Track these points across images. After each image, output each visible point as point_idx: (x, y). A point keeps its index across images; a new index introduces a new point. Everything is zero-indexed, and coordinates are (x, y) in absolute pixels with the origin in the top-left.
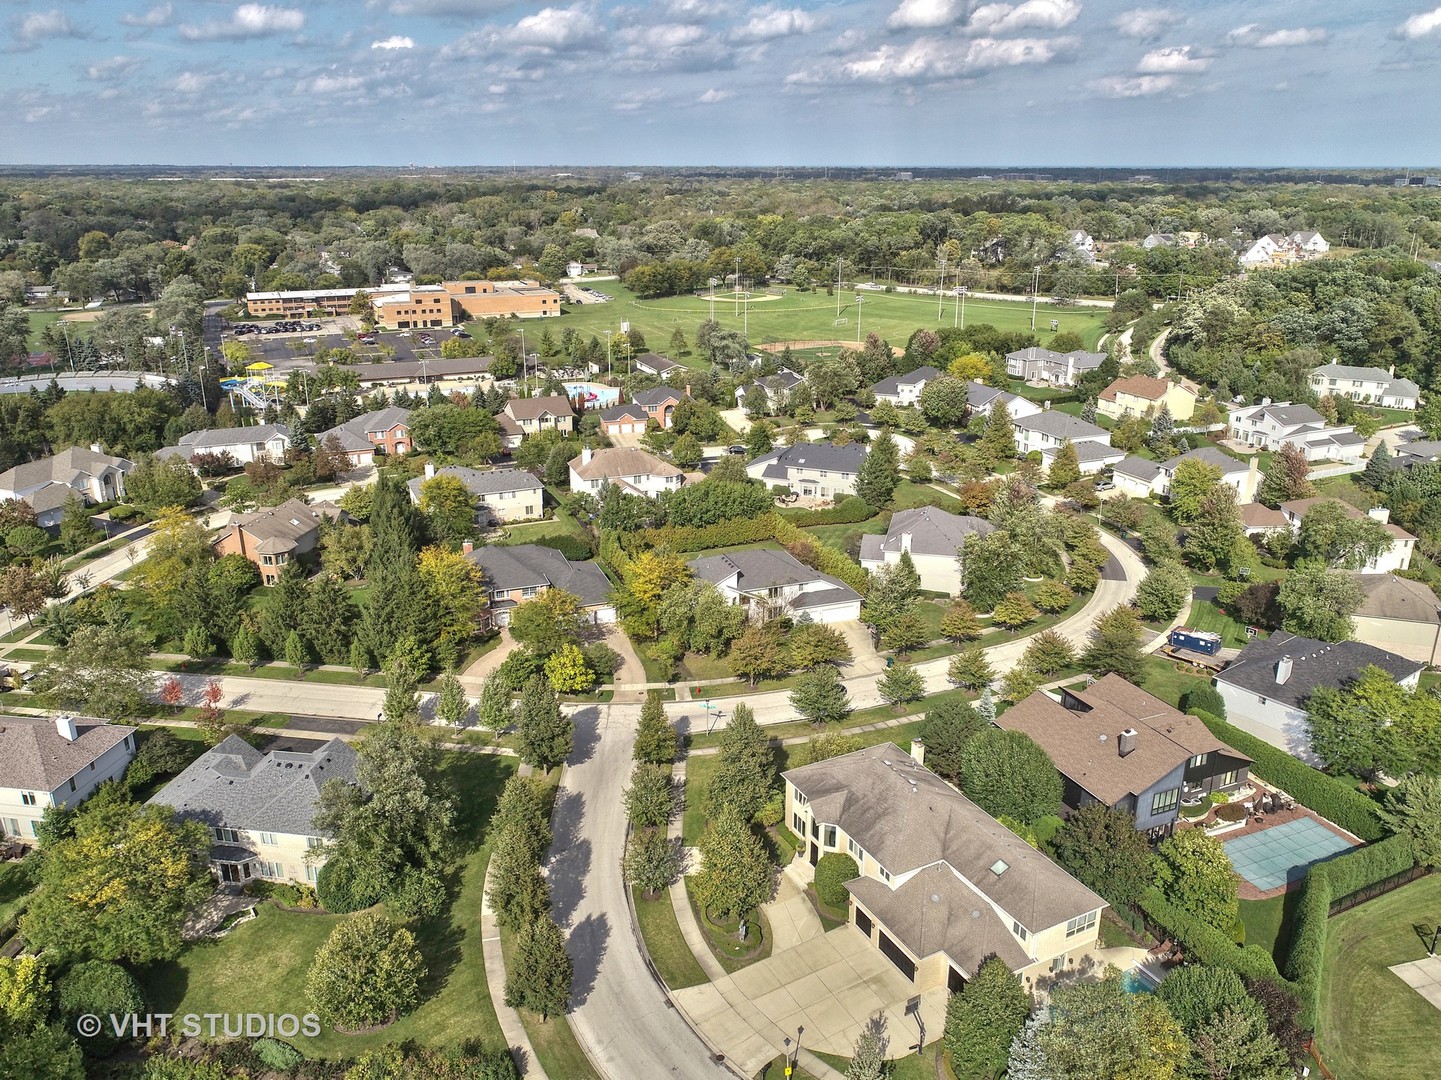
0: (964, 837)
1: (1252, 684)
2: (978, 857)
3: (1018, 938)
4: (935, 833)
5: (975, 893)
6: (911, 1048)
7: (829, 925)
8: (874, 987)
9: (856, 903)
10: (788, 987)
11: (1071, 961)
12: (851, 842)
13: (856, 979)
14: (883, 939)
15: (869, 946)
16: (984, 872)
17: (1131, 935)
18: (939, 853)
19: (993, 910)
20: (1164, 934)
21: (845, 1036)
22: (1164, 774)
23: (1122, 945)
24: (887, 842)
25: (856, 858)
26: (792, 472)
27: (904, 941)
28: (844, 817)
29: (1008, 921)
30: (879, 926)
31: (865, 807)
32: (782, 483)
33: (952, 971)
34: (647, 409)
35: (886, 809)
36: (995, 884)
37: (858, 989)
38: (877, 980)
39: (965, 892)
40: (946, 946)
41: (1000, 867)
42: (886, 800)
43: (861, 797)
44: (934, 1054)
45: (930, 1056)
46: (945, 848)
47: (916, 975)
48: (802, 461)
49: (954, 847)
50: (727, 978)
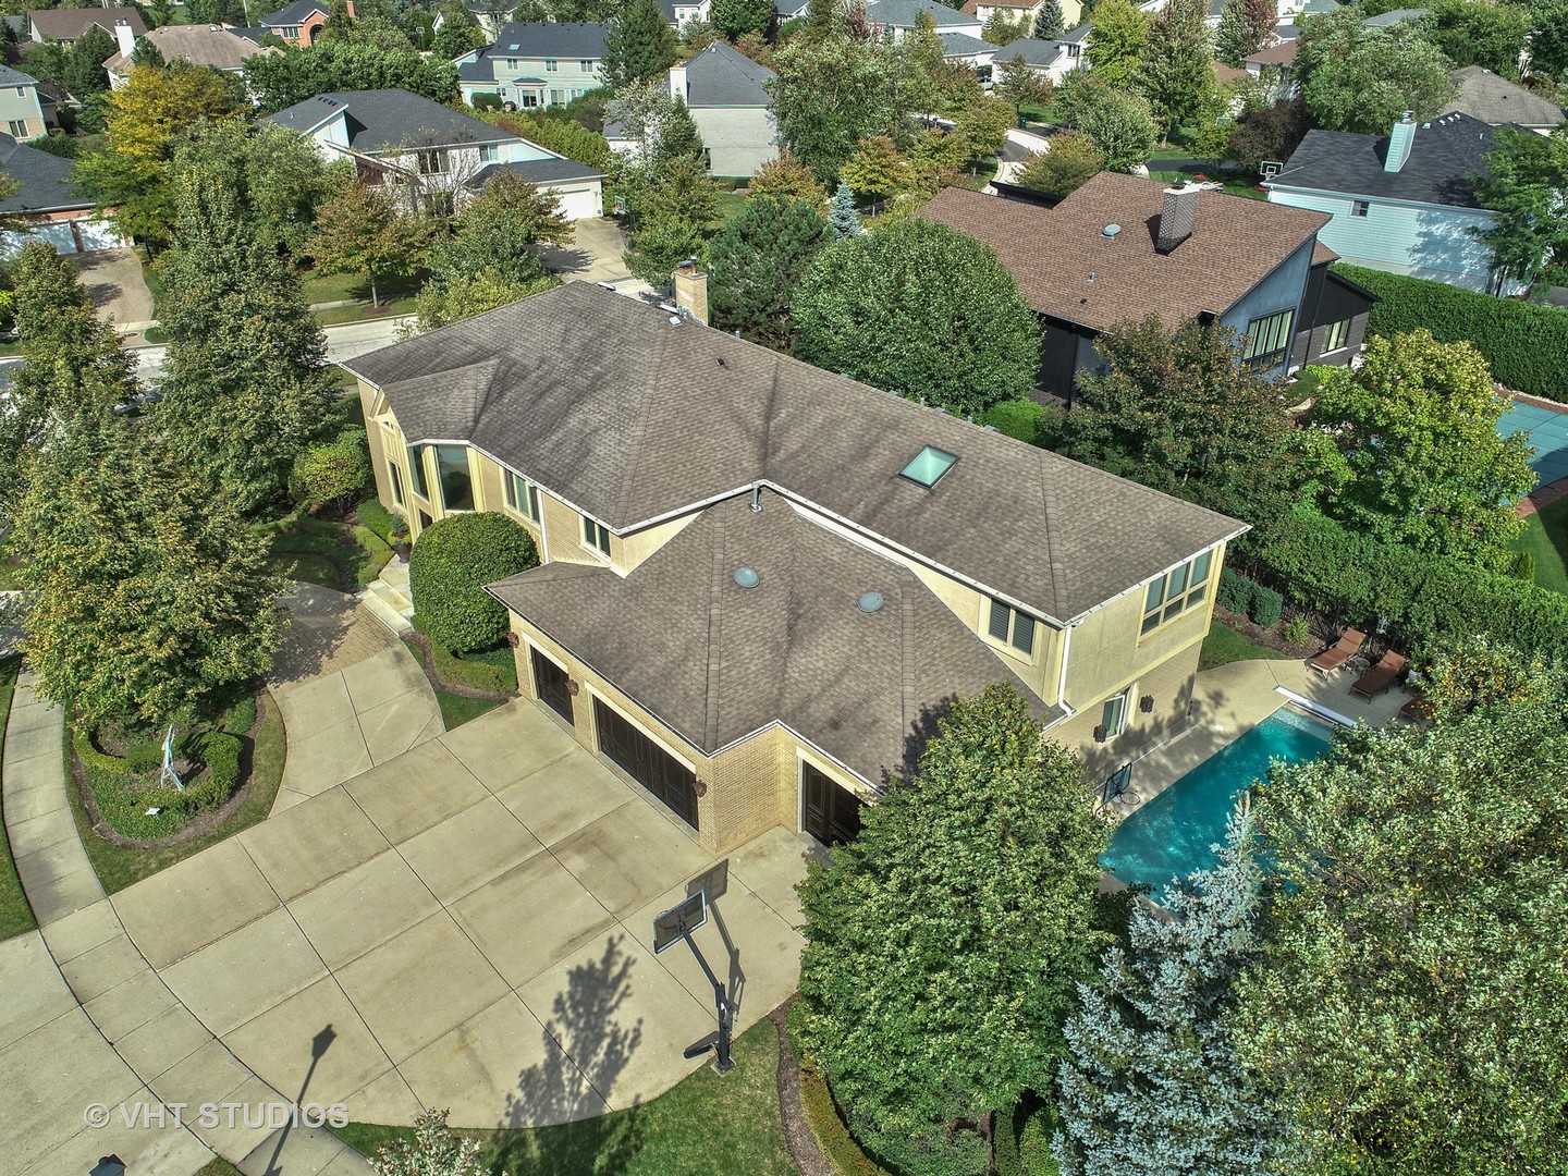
0: (819, 417)
1: (1339, 182)
2: (863, 453)
3: (1005, 650)
4: (738, 419)
5: (861, 552)
6: (691, 1053)
7: (456, 710)
8: (577, 863)
9: (528, 636)
10: (300, 908)
11: (1146, 704)
12: (509, 474)
13: (525, 847)
14: (607, 719)
15: (571, 747)
16: (883, 487)
17: (1250, 634)
18: (749, 463)
19: (921, 586)
20: (1333, 615)
21: (464, 1045)
22: (1274, 263)
23: (1236, 658)
24: (600, 450)
25: (523, 519)
26: (500, 66)
27: (654, 710)
28: (485, 419)
29: (971, 607)
30: (591, 686)
31: (544, 384)
32: (486, 89)
33: (813, 777)
34: (281, 32)
35: (599, 376)
36: (919, 508)
37: (526, 878)
38: (589, 841)
39: (835, 554)
40: (789, 703)
41: (929, 466)
42: (597, 357)
43: (531, 362)
44: (771, 1060)
45: (758, 1068)
46: (766, 448)
47: (704, 805)
48: (514, 47)
49: (793, 443)
50: (102, 906)
